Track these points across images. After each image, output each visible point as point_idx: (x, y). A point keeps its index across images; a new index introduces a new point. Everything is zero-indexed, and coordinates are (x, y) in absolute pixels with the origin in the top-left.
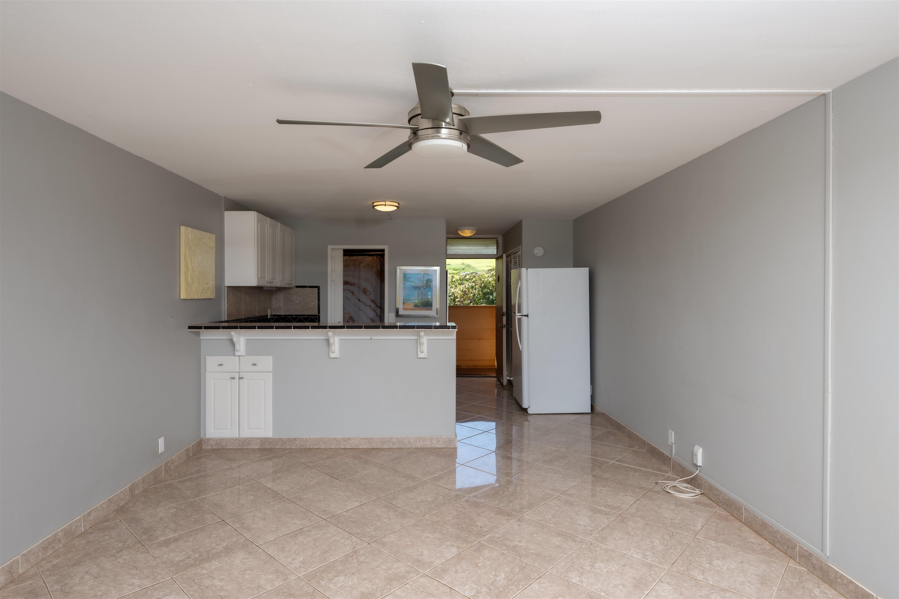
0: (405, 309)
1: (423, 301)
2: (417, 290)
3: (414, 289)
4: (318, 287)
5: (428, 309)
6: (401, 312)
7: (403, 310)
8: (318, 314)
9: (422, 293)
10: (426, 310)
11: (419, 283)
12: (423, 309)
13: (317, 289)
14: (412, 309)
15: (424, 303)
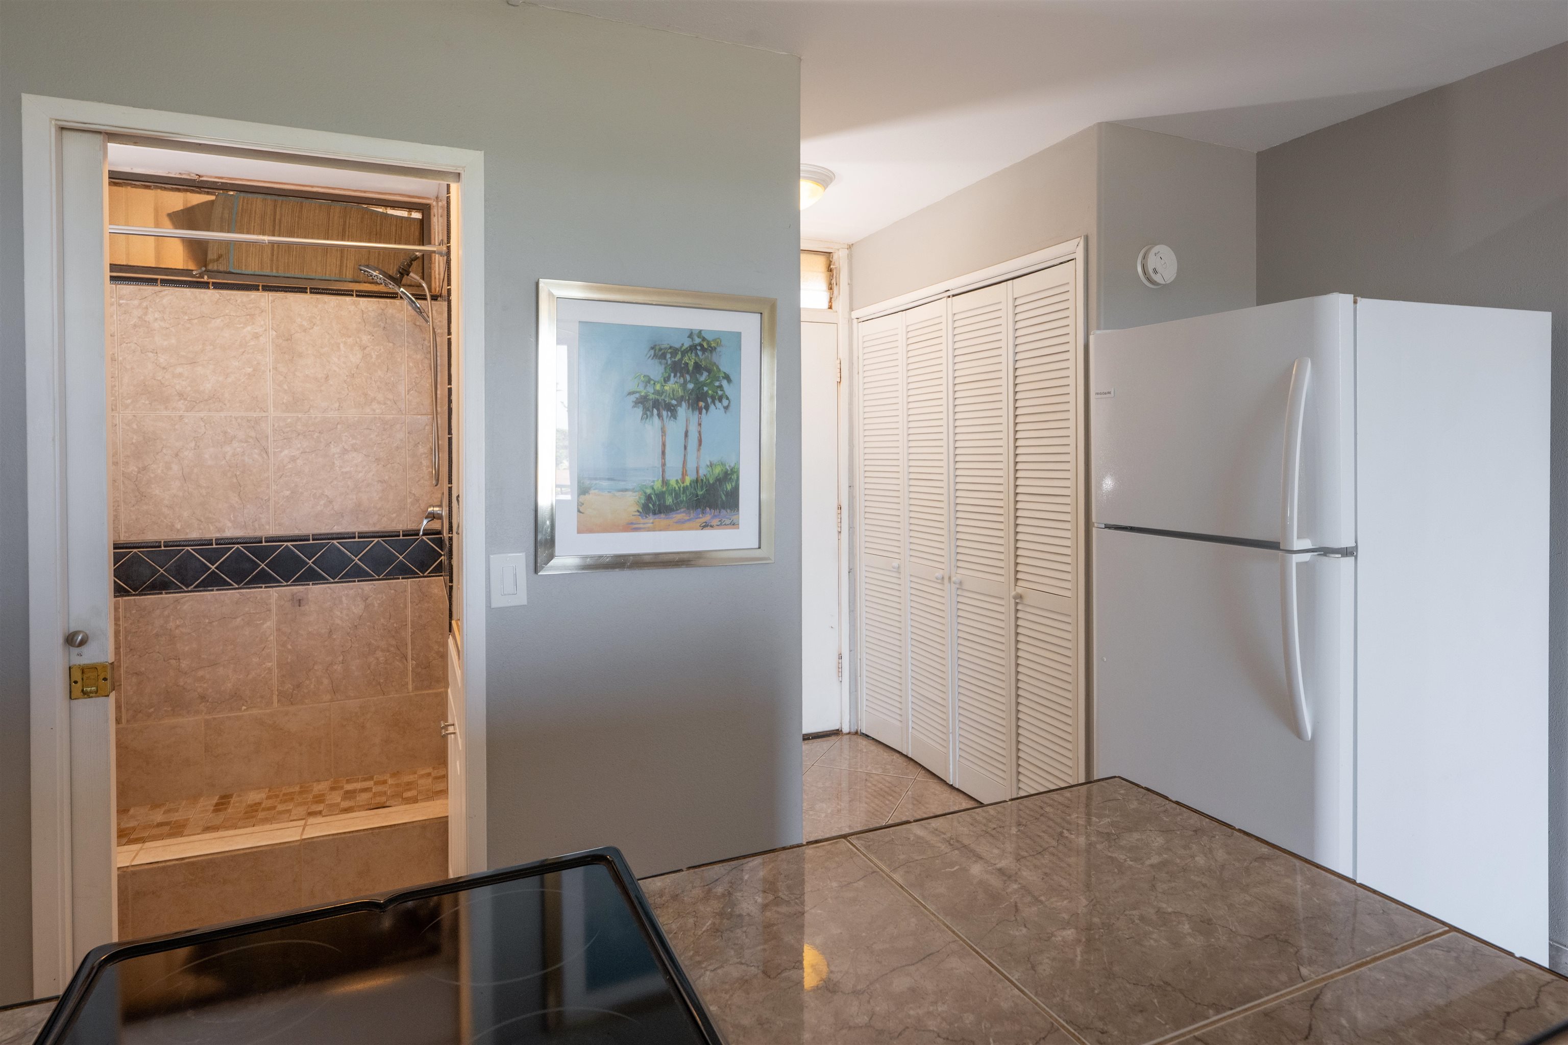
0: (585, 530)
1: (688, 479)
2: (656, 419)
3: (639, 411)
5: (715, 522)
7: (581, 532)
9: (686, 433)
10: (706, 526)
12: (689, 522)
14: (630, 527)
15: (695, 489)
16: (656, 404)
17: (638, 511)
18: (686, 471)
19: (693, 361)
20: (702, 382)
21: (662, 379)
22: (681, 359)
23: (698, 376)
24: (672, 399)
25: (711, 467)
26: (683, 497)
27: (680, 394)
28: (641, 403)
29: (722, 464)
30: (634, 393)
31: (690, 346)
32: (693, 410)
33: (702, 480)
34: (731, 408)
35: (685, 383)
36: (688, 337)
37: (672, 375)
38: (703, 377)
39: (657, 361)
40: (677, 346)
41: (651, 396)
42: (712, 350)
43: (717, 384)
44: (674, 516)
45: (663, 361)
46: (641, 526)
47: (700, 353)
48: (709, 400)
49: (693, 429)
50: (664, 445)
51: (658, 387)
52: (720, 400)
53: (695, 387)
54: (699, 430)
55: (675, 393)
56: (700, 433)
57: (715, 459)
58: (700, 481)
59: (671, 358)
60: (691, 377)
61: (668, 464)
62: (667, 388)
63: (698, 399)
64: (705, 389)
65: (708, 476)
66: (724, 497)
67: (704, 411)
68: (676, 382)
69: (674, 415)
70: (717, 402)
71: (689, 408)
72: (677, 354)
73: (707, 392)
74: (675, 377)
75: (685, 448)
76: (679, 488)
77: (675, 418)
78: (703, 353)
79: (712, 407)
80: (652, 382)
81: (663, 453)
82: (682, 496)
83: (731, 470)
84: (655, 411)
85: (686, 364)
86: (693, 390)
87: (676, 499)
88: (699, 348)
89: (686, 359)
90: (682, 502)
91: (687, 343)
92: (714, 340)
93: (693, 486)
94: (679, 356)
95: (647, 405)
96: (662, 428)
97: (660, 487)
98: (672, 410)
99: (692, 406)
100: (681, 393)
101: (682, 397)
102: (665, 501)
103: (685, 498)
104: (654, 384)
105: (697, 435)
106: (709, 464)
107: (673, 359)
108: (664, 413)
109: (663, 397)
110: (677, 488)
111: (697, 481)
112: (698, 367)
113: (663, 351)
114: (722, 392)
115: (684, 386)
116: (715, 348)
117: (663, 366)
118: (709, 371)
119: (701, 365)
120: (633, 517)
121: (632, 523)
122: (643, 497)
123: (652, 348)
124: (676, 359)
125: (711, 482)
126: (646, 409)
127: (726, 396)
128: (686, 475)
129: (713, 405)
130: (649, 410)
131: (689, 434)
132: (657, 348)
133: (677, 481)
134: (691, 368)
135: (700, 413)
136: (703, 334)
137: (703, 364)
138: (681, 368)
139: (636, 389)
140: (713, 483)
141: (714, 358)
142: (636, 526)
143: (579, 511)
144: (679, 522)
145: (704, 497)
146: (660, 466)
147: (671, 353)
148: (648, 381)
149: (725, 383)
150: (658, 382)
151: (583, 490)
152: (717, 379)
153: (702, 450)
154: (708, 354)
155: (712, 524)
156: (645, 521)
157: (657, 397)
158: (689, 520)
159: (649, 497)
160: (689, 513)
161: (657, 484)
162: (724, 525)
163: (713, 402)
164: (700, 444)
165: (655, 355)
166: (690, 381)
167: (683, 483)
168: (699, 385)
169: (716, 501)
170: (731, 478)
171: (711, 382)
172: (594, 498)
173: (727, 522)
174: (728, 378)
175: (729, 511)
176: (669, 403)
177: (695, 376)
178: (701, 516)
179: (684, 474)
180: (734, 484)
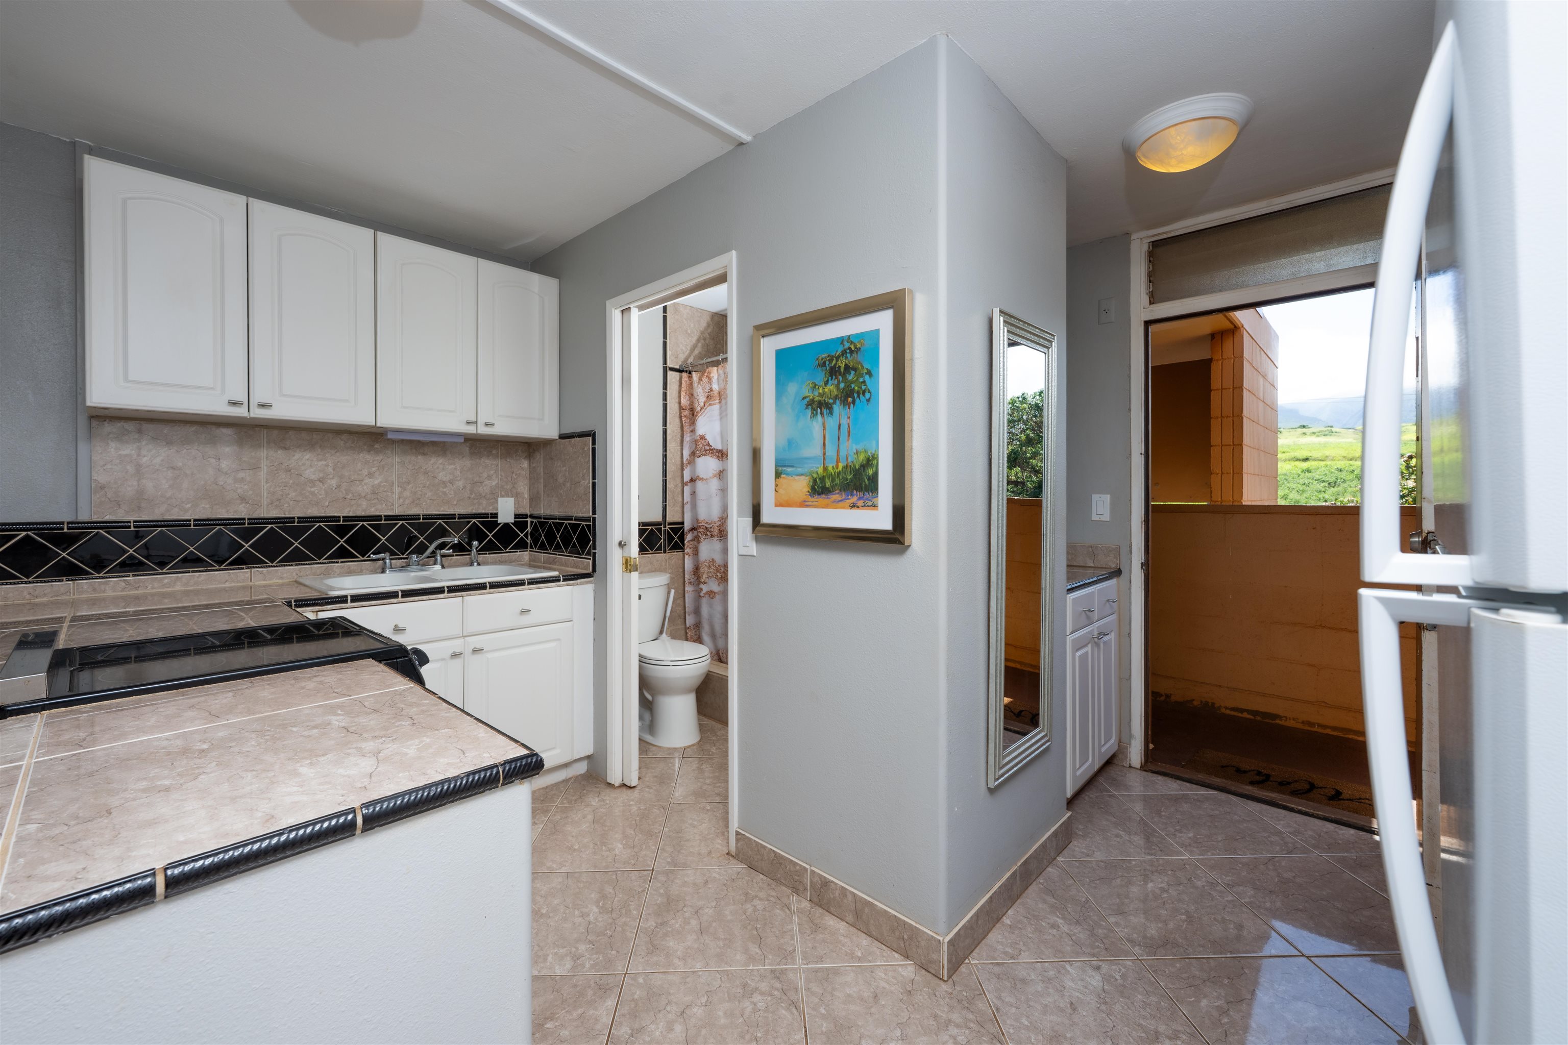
0: (779, 504)
1: (841, 466)
2: (819, 416)
3: (809, 412)
4: (592, 435)
5: (860, 503)
6: (769, 516)
7: (776, 505)
8: (593, 514)
9: (840, 425)
10: (853, 506)
11: (826, 383)
12: (841, 504)
13: (590, 438)
14: (803, 504)
15: (845, 474)
16: (820, 405)
17: (809, 492)
18: (839, 458)
19: (844, 363)
20: (850, 381)
21: (823, 383)
22: (836, 363)
24: (829, 399)
25: (857, 454)
26: (837, 481)
28: (810, 405)
29: (865, 452)
30: (804, 398)
31: (843, 351)
32: (844, 406)
33: (850, 466)
34: (871, 400)
35: (839, 383)
36: (841, 344)
37: (830, 378)
38: (851, 376)
39: (820, 369)
40: (833, 354)
41: (817, 399)
42: (858, 350)
43: (861, 380)
44: (831, 496)
45: (824, 368)
46: (810, 503)
47: (849, 355)
48: (856, 395)
49: (844, 422)
50: (824, 437)
52: (864, 394)
53: (845, 386)
54: (848, 422)
55: (832, 393)
56: (849, 425)
57: (860, 447)
58: (849, 466)
59: (829, 365)
60: (842, 378)
61: (827, 454)
62: (826, 390)
63: (848, 396)
64: (853, 386)
65: (855, 462)
66: (866, 481)
67: (852, 405)
68: (833, 384)
69: (831, 413)
70: (861, 396)
71: (841, 405)
72: (833, 360)
73: (854, 388)
74: (831, 380)
75: (839, 439)
76: (835, 473)
77: (832, 414)
78: (851, 355)
79: (857, 401)
80: (817, 387)
81: (824, 444)
82: (837, 479)
83: (873, 456)
84: (819, 410)
85: (839, 367)
86: (844, 389)
87: (833, 483)
88: (848, 351)
89: (839, 363)
90: (836, 485)
91: (840, 350)
92: (859, 342)
93: (844, 471)
94: (834, 362)
95: (814, 406)
96: (823, 424)
97: (822, 471)
98: (829, 407)
99: (844, 402)
100: (836, 393)
101: (837, 395)
102: (825, 484)
105: (847, 427)
106: (855, 451)
108: (825, 411)
109: (824, 398)
110: (833, 473)
111: (847, 466)
112: (847, 367)
113: (824, 360)
114: (865, 387)
115: (838, 386)
116: (860, 348)
117: (824, 372)
118: (855, 369)
119: (849, 366)
120: (806, 497)
121: (805, 501)
122: (811, 480)
123: (817, 359)
124: (833, 365)
125: (857, 467)
126: (814, 410)
127: (869, 389)
128: (840, 461)
129: (858, 399)
130: (815, 410)
131: (842, 426)
132: (820, 358)
133: (833, 467)
134: (842, 370)
135: (849, 408)
136: (852, 339)
137: (851, 365)
138: (836, 372)
139: (807, 394)
140: (859, 469)
141: (859, 357)
142: (807, 503)
143: (776, 490)
144: (834, 502)
145: (852, 481)
146: (822, 455)
147: (829, 360)
148: (815, 386)
149: (867, 378)
150: (821, 386)
151: (778, 475)
152: (861, 375)
153: (850, 440)
154: (854, 355)
155: (858, 505)
156: (813, 499)
157: (820, 399)
158: (841, 501)
159: (815, 480)
160: (841, 494)
161: (820, 470)
162: (868, 506)
163: (859, 396)
164: (849, 435)
165: (819, 365)
166: (842, 382)
167: (837, 469)
168: (848, 384)
169: (861, 484)
170: (872, 464)
171: (857, 379)
172: (783, 480)
173: (870, 503)
174: (869, 373)
175: (870, 494)
176: (828, 402)
177: (846, 376)
178: (850, 497)
179: (838, 461)
180: (874, 469)
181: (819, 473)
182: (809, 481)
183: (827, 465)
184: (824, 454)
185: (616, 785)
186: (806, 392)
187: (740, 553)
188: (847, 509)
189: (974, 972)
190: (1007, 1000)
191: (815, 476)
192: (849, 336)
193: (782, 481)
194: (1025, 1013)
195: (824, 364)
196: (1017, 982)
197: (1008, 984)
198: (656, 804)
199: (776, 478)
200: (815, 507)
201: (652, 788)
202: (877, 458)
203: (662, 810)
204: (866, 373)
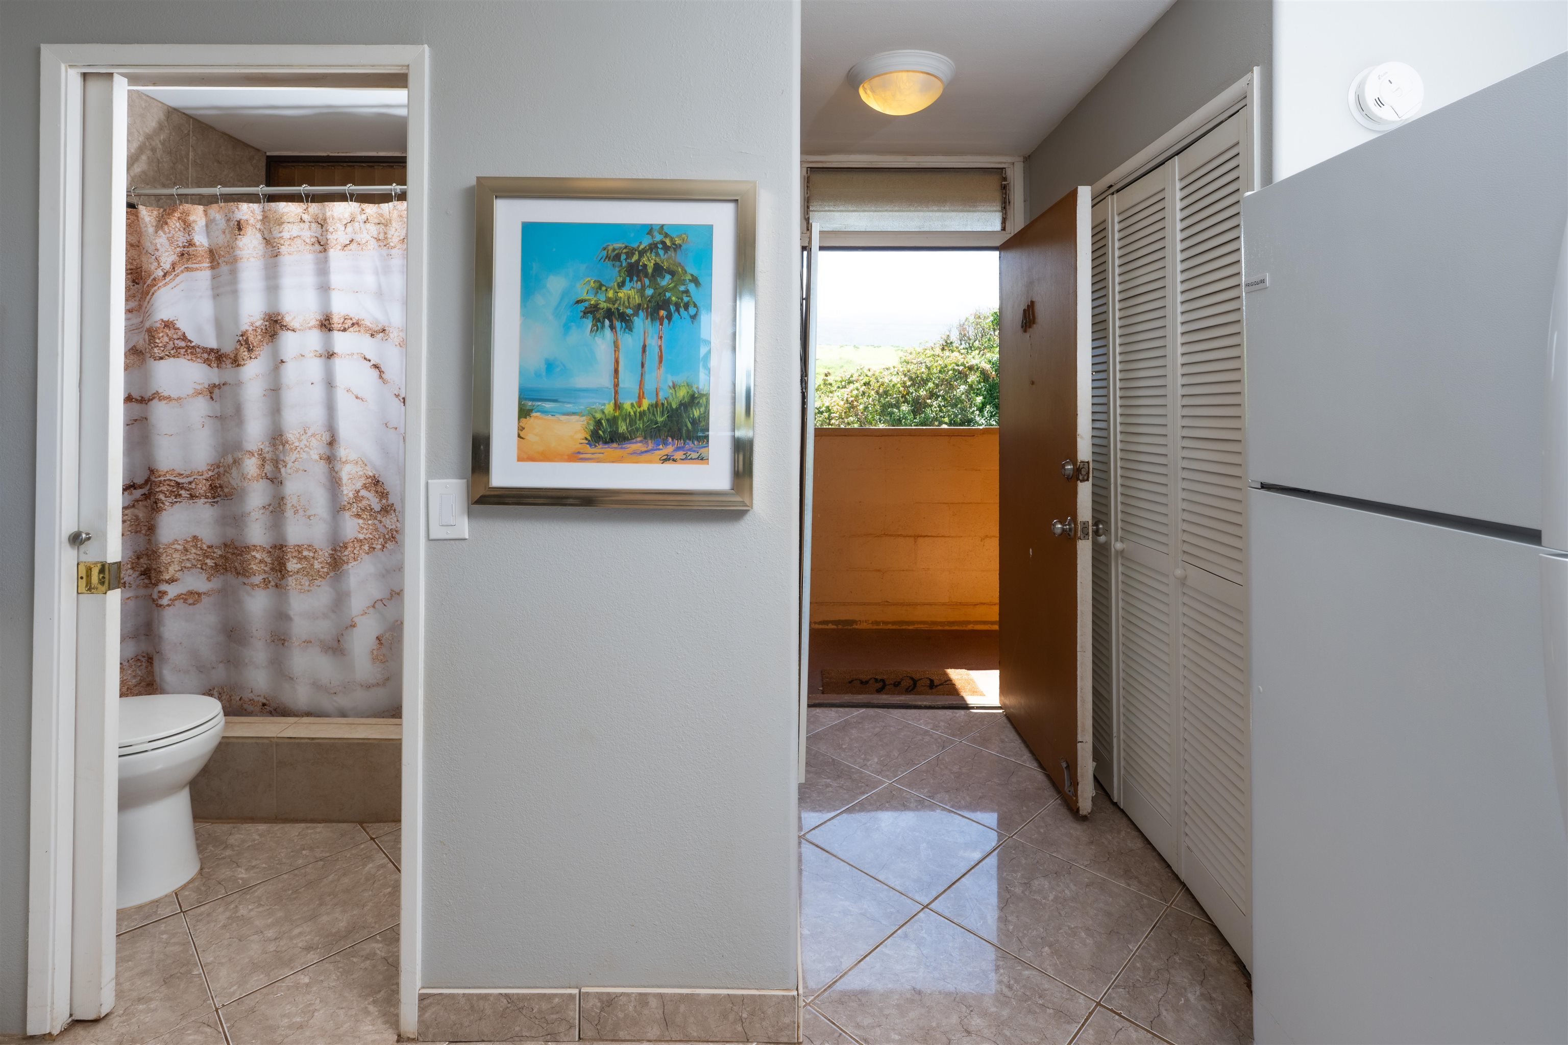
0: (527, 455)
1: (646, 403)
2: (607, 331)
3: (588, 323)
5: (679, 455)
7: (520, 459)
9: (644, 348)
10: (667, 459)
11: (621, 285)
12: (647, 456)
14: (575, 457)
15: (654, 414)
16: (609, 314)
17: (586, 439)
18: (643, 393)
19: (653, 262)
20: (662, 287)
21: (616, 284)
22: (639, 260)
23: (659, 279)
24: (627, 308)
25: (674, 388)
26: (640, 424)
27: (637, 302)
28: (591, 312)
29: (688, 385)
30: (581, 301)
31: (650, 245)
32: (652, 320)
33: (663, 404)
34: (699, 318)
35: (643, 288)
36: (648, 234)
37: (628, 279)
38: (666, 281)
39: (609, 263)
40: (635, 245)
41: (603, 305)
42: (677, 247)
43: (682, 288)
44: (628, 446)
45: (618, 263)
46: (589, 456)
47: (661, 252)
48: (672, 308)
50: (617, 362)
51: (611, 294)
52: (686, 307)
53: (655, 293)
54: (659, 344)
55: (631, 300)
56: (660, 346)
57: (678, 380)
58: (659, 404)
59: (626, 259)
60: (650, 282)
61: (621, 385)
62: (620, 295)
63: (659, 307)
64: (668, 295)
65: (670, 399)
66: (689, 425)
67: (666, 321)
68: (633, 288)
69: (629, 328)
70: (682, 310)
71: (647, 318)
72: (633, 254)
73: (670, 298)
74: (630, 281)
75: (643, 366)
76: (635, 413)
77: (631, 330)
78: (666, 252)
79: (676, 316)
80: (604, 288)
81: (616, 371)
82: (638, 422)
83: (700, 393)
84: (607, 322)
85: (645, 266)
86: (652, 297)
87: (631, 427)
88: (660, 246)
89: (644, 260)
90: (637, 430)
91: (646, 242)
92: (679, 236)
93: (651, 411)
94: (636, 257)
95: (598, 316)
96: (614, 342)
97: (612, 411)
98: (626, 320)
99: (652, 315)
100: (638, 300)
101: (639, 305)
102: (617, 428)
103: (641, 426)
104: (607, 290)
105: (657, 350)
106: (671, 384)
107: (629, 261)
108: (618, 324)
109: (616, 306)
110: (632, 413)
111: (656, 405)
112: (658, 268)
113: (616, 252)
114: (688, 298)
115: (642, 291)
116: (680, 246)
117: (617, 269)
118: (673, 273)
119: (663, 267)
120: (580, 446)
121: (579, 453)
122: (592, 422)
123: (604, 249)
124: (633, 260)
125: (674, 406)
126: (597, 320)
127: (694, 302)
128: (643, 397)
129: (677, 314)
130: (599, 321)
131: (647, 349)
132: (611, 248)
133: (632, 405)
134: (650, 271)
135: (661, 324)
136: (666, 230)
137: (665, 265)
138: (639, 272)
139: (584, 296)
140: (677, 409)
141: (679, 257)
142: (582, 456)
143: (519, 436)
144: (634, 453)
145: (665, 424)
146: (612, 387)
147: (626, 253)
148: (600, 286)
149: (692, 287)
150: (611, 288)
151: (524, 413)
152: (683, 282)
153: (662, 369)
154: (671, 253)
155: (675, 457)
156: (593, 450)
157: (610, 306)
158: (646, 452)
159: (598, 423)
160: (647, 443)
161: (609, 409)
162: (691, 459)
163: (677, 310)
164: (661, 361)
165: (608, 257)
166: (649, 286)
167: (640, 407)
168: (660, 291)
169: (680, 430)
170: (699, 402)
171: (675, 286)
172: (535, 422)
173: (694, 455)
174: (695, 281)
175: (696, 442)
176: (623, 313)
177: (655, 279)
178: (661, 447)
179: (641, 397)
180: (702, 410)
181: (606, 412)
182: (588, 423)
183: (620, 400)
184: (616, 385)
185: (55, 1032)
186: (583, 291)
187: (432, 537)
188: (656, 463)
189: (818, 1012)
190: (866, 1024)
191: (598, 416)
192: (662, 226)
193: (528, 422)
194: (888, 1027)
195: (617, 257)
196: (859, 996)
197: (854, 1005)
198: (184, 1023)
199: (520, 418)
200: (599, 461)
201: (151, 999)
202: (707, 396)
203: (208, 1030)
204: (690, 281)
